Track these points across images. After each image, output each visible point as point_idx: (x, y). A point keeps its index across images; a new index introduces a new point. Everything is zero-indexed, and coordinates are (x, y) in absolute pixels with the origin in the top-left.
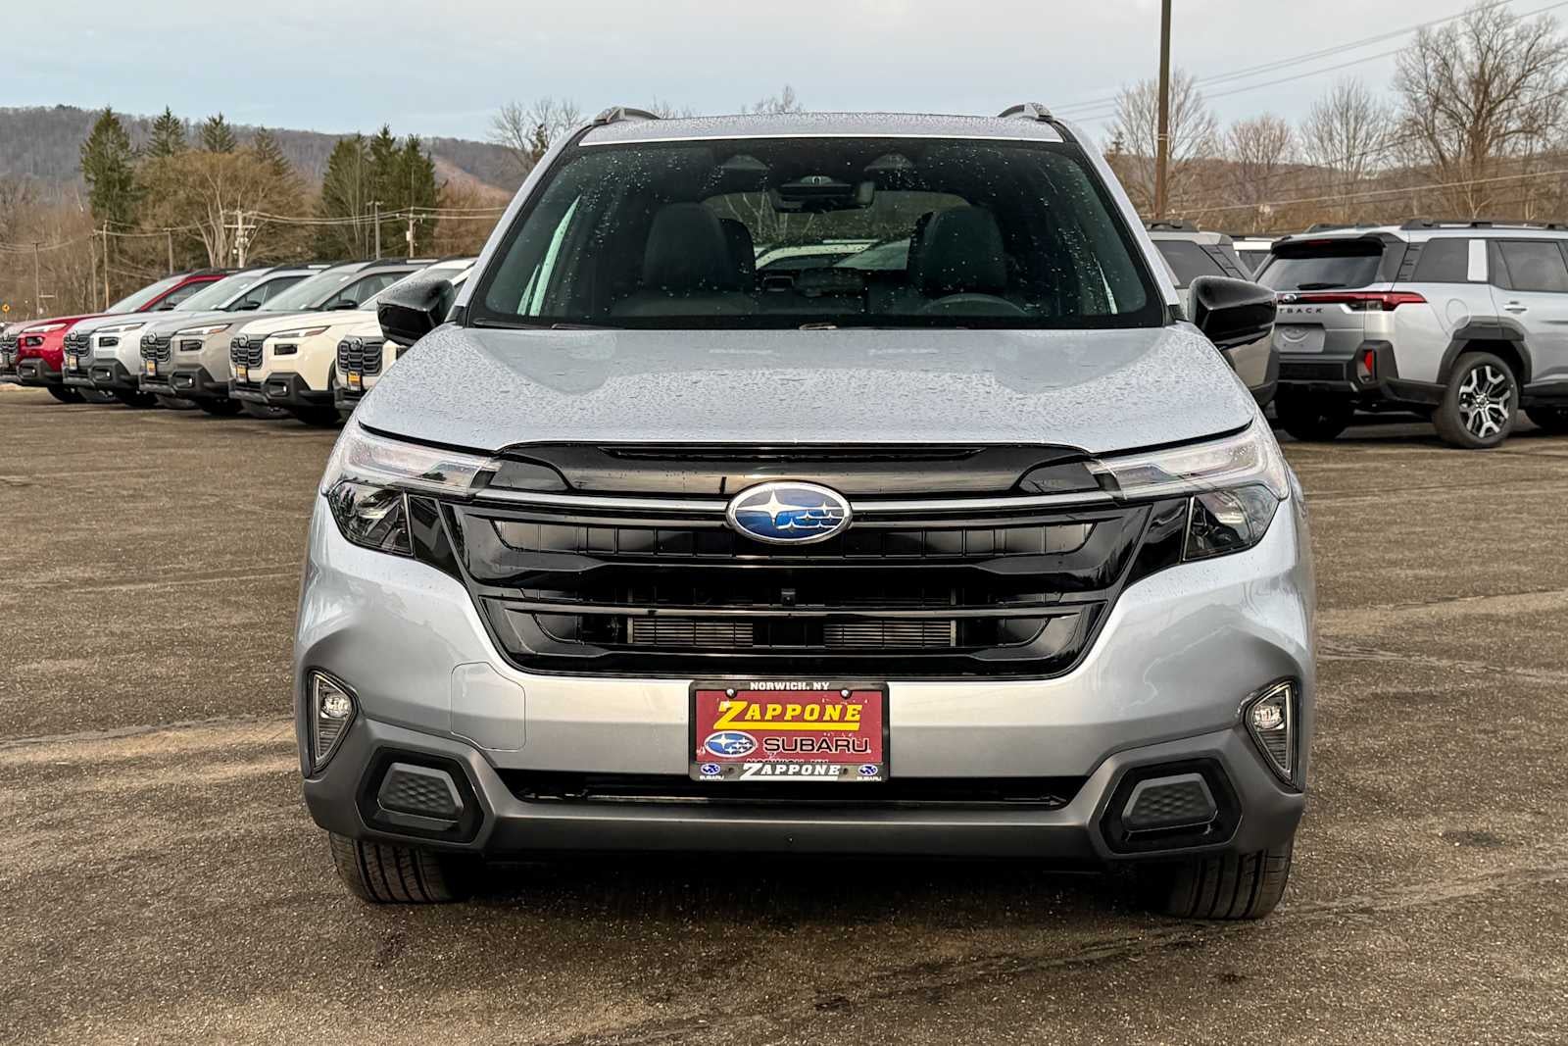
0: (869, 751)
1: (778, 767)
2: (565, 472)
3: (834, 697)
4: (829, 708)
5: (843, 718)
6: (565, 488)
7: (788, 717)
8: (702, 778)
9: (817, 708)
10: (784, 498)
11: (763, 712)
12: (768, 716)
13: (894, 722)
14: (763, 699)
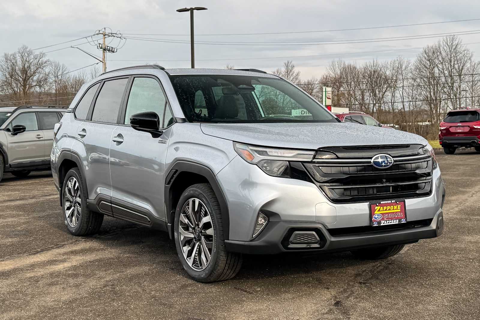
0: (402, 216)
1: (387, 221)
2: (337, 154)
3: (396, 204)
4: (395, 206)
5: (397, 209)
6: (337, 158)
7: (388, 209)
8: (374, 226)
9: (393, 207)
10: (382, 157)
11: (383, 209)
12: (384, 210)
13: (407, 209)
14: (383, 205)
